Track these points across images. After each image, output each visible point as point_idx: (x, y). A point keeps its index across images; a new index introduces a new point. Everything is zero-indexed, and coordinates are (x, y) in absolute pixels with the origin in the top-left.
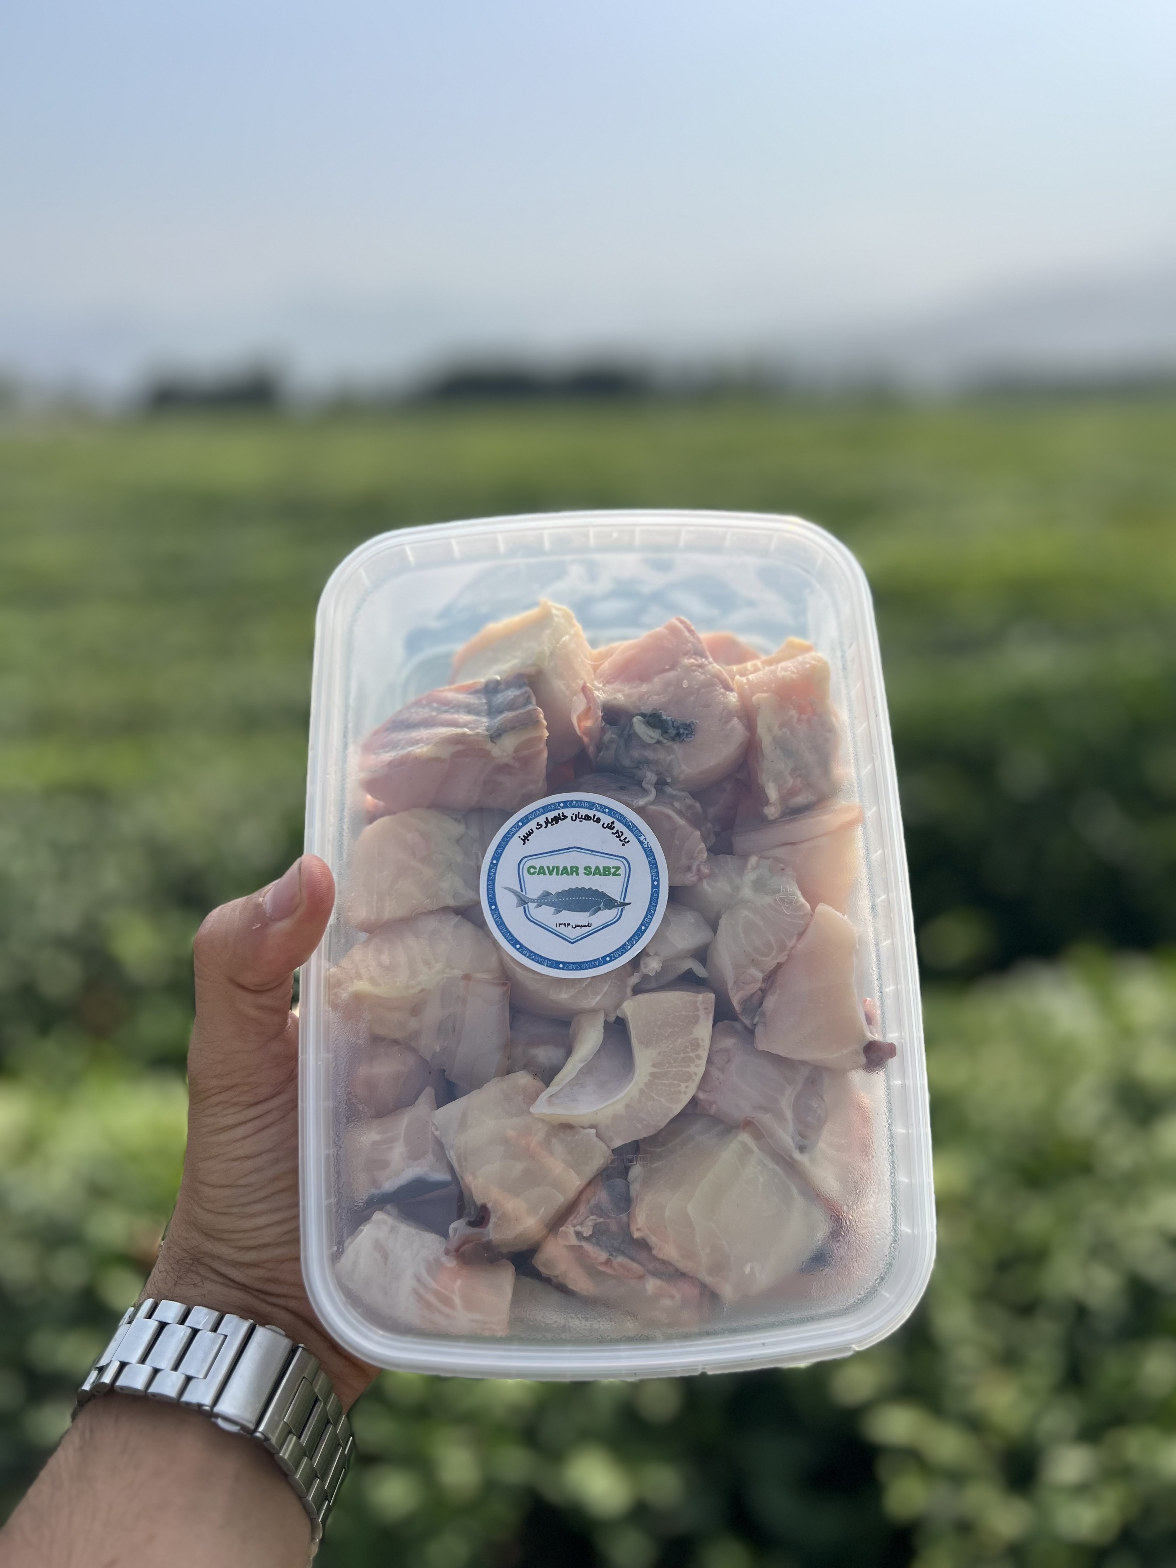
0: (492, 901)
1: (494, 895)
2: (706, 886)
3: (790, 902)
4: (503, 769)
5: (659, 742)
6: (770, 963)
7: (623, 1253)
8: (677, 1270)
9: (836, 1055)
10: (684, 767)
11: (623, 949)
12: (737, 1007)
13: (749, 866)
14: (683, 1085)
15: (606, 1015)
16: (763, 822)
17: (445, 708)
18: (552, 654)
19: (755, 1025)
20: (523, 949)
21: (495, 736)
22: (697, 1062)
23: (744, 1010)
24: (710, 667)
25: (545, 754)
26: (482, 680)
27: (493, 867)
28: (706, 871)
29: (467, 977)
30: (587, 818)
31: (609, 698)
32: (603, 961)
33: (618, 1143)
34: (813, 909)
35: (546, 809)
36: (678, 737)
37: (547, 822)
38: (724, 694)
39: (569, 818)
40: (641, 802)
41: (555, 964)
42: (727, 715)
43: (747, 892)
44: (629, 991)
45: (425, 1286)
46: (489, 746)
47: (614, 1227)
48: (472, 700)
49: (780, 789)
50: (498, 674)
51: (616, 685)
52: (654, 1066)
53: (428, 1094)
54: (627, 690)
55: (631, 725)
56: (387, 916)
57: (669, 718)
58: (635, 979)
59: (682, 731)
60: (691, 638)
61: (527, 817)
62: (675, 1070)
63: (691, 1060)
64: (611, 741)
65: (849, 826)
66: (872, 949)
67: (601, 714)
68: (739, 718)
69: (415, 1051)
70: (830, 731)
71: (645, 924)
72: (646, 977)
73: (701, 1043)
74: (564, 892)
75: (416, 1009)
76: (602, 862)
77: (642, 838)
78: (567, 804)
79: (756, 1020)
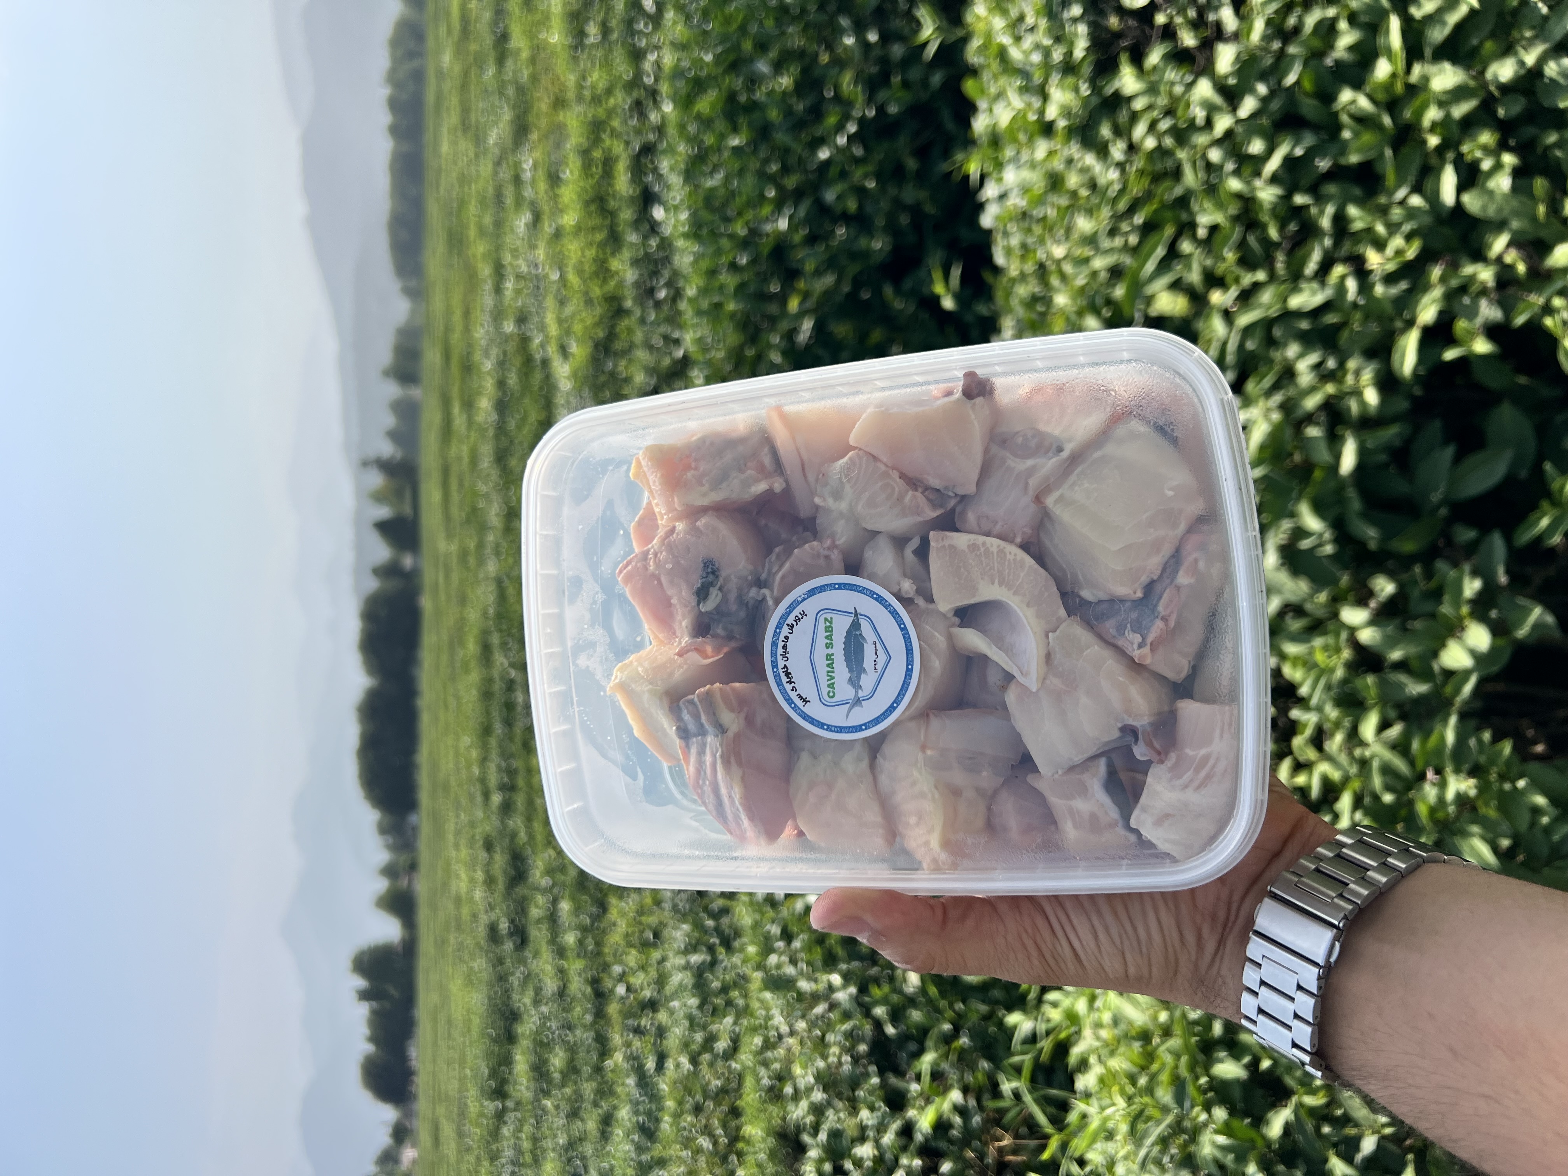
0: (858, 728)
1: (853, 727)
2: (841, 541)
3: (849, 468)
4: (749, 721)
5: (720, 589)
6: (899, 485)
7: (1156, 606)
8: (1173, 556)
9: (976, 424)
10: (741, 567)
11: (894, 613)
12: (939, 512)
13: (822, 504)
14: (1008, 556)
15: (953, 625)
16: (787, 491)
17: (702, 773)
18: (651, 683)
19: (956, 495)
20: (897, 701)
21: (721, 729)
22: (988, 545)
23: (941, 506)
24: (656, 547)
25: (737, 685)
26: (677, 742)
27: (829, 728)
28: (828, 542)
29: (923, 748)
30: (785, 647)
31: (686, 633)
32: (904, 629)
33: (1062, 612)
34: (853, 448)
35: (779, 683)
36: (715, 573)
37: (790, 682)
38: (678, 534)
39: (787, 663)
40: (770, 602)
41: (909, 672)
42: (694, 530)
43: (843, 506)
44: (931, 606)
45: (1191, 781)
46: (730, 734)
47: (1134, 615)
48: (694, 750)
49: (757, 481)
50: (671, 728)
51: (676, 626)
52: (993, 583)
53: (1031, 779)
54: (679, 617)
55: (708, 613)
56: (879, 819)
57: (700, 581)
58: (920, 602)
59: (710, 570)
60: (633, 564)
61: (787, 700)
62: (996, 564)
63: (987, 551)
64: (725, 629)
65: (784, 417)
66: (887, 393)
67: (700, 639)
68: (696, 521)
69: (996, 792)
70: (704, 442)
71: (871, 594)
72: (918, 592)
73: (972, 542)
74: (847, 666)
75: (956, 792)
76: (821, 633)
77: (800, 599)
78: (774, 665)
79: (951, 494)
